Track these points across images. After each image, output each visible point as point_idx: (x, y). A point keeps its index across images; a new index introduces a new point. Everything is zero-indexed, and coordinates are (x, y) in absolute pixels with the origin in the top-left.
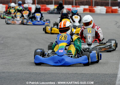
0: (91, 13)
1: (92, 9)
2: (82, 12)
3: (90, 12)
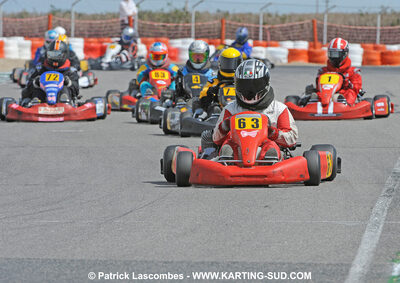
0: (312, 64)
1: (318, 50)
2: (285, 61)
3: (310, 61)
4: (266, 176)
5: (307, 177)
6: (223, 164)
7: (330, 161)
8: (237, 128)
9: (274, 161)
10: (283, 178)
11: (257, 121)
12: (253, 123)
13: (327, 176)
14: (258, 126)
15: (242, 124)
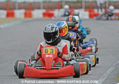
4: (56, 74)
5: (74, 74)
6: (38, 69)
7: (85, 66)
8: (44, 53)
9: (59, 68)
10: (63, 75)
11: (53, 50)
12: (51, 51)
13: (84, 73)
14: (53, 52)
15: (46, 51)
